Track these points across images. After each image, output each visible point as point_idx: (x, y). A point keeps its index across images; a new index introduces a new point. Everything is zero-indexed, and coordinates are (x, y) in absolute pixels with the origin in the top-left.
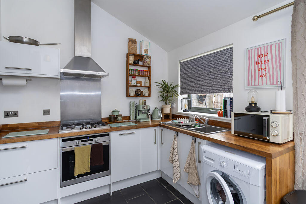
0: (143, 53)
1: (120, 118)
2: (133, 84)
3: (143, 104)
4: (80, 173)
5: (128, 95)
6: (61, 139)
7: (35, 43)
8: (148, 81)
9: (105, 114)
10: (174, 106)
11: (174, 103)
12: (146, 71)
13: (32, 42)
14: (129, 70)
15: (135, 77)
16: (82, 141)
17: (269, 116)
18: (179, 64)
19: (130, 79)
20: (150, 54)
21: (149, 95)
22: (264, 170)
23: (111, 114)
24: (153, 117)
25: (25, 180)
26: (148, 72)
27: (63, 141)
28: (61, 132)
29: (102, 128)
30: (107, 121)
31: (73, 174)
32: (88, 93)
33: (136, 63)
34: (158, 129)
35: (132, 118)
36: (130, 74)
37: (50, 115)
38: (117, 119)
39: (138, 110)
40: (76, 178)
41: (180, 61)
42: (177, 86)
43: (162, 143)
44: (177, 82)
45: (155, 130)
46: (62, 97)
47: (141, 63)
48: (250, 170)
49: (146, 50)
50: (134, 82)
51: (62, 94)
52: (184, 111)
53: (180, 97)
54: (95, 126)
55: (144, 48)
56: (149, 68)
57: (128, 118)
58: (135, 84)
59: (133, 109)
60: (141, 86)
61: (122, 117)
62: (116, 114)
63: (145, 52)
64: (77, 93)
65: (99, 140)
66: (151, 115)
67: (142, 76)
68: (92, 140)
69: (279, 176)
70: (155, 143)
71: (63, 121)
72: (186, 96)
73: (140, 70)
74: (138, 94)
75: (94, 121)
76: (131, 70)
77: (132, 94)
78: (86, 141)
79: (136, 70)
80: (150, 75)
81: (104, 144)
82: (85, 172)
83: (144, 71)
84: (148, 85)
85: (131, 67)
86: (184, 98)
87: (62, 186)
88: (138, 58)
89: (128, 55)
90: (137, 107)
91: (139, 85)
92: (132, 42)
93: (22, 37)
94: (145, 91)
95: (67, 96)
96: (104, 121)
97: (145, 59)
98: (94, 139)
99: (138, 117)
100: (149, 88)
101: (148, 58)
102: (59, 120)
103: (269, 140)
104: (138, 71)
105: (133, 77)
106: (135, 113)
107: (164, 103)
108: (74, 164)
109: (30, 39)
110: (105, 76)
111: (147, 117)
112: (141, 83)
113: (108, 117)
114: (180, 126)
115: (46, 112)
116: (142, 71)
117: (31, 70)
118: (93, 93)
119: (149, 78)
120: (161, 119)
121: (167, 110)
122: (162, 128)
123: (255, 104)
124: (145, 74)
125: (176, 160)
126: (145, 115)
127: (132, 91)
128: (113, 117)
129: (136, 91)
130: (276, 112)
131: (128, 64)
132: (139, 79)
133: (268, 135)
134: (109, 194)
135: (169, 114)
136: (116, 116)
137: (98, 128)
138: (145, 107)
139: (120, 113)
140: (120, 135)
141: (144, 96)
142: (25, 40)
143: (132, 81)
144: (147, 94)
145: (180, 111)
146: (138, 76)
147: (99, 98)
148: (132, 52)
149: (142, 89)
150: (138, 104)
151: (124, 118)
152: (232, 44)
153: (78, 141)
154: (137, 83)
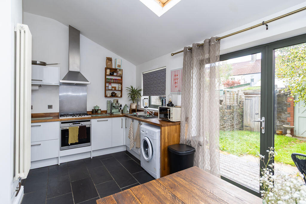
0: (117, 68)
1: (99, 112)
2: (109, 89)
3: (115, 102)
4: (72, 142)
5: (106, 96)
6: (61, 122)
7: (44, 64)
8: (120, 87)
9: (89, 109)
10: (139, 104)
11: (139, 102)
12: (119, 80)
13: (42, 64)
14: (107, 79)
15: (111, 84)
16: (73, 124)
17: (170, 108)
18: (142, 75)
19: (107, 85)
20: (122, 68)
21: (121, 96)
22: (160, 133)
23: (93, 109)
24: (124, 111)
25: (40, 145)
26: (120, 80)
27: (62, 123)
28: (60, 118)
29: (86, 116)
30: (90, 113)
31: (68, 142)
32: (78, 94)
33: (111, 74)
34: (124, 118)
35: (109, 112)
36: (107, 81)
37: (52, 108)
38: (98, 112)
39: (112, 106)
40: (70, 145)
41: (143, 73)
42: (140, 90)
43: (126, 128)
44: (141, 87)
45: (122, 119)
46: (60, 97)
47: (115, 74)
48: (154, 133)
49: (119, 65)
50: (110, 87)
51: (60, 94)
52: (145, 107)
53: (143, 98)
54: (81, 115)
55: (117, 64)
56: (122, 77)
57: (106, 112)
58: (111, 89)
59: (109, 105)
60: (115, 90)
61: (101, 111)
62: (97, 108)
63: (118, 67)
64: (70, 94)
65: (84, 124)
66: (122, 110)
67: (116, 83)
68: (80, 123)
69: (168, 136)
70: (122, 128)
71: (61, 113)
72: (148, 97)
73: (115, 79)
74: (113, 95)
75: (82, 113)
76: (108, 79)
77: (108, 96)
78: (76, 124)
79: (111, 79)
80: (122, 82)
81: (87, 126)
82: (75, 142)
83: (117, 79)
84: (120, 89)
85: (108, 77)
86: (145, 99)
87: (61, 150)
88: (113, 71)
89: (106, 69)
90: (112, 104)
91: (113, 89)
92: (109, 60)
93: (36, 61)
94: (118, 94)
95: (63, 96)
96: (89, 113)
97: (118, 71)
98: (81, 123)
99: (113, 111)
100: (121, 91)
101: (120, 71)
102: (58, 112)
103: (170, 120)
104: (113, 79)
105: (109, 84)
106: (110, 108)
107: (131, 102)
108: (68, 138)
109: (41, 62)
110: (88, 84)
111: (119, 111)
112: (115, 88)
113: (91, 110)
114: (137, 116)
115: (50, 107)
116: (116, 79)
117: (42, 81)
118: (81, 94)
119: (121, 84)
120: (129, 113)
121: (134, 107)
122: (126, 118)
123: (172, 102)
124: (118, 81)
125: (132, 136)
126: (117, 110)
127: (109, 93)
128: (94, 110)
129: (111, 93)
130: (178, 106)
131: (106, 75)
132: (114, 85)
133: (170, 118)
134: (90, 158)
135: (135, 109)
136: (97, 110)
137: (83, 117)
138: (117, 104)
139: (100, 108)
140: (98, 121)
141: (117, 97)
142: (38, 62)
143: (108, 86)
144: (119, 96)
145: (142, 107)
146: (113, 83)
147: (86, 97)
148: (109, 67)
149: (116, 92)
150: (112, 102)
151: (102, 112)
152: (166, 66)
153: (70, 124)
154: (112, 88)
